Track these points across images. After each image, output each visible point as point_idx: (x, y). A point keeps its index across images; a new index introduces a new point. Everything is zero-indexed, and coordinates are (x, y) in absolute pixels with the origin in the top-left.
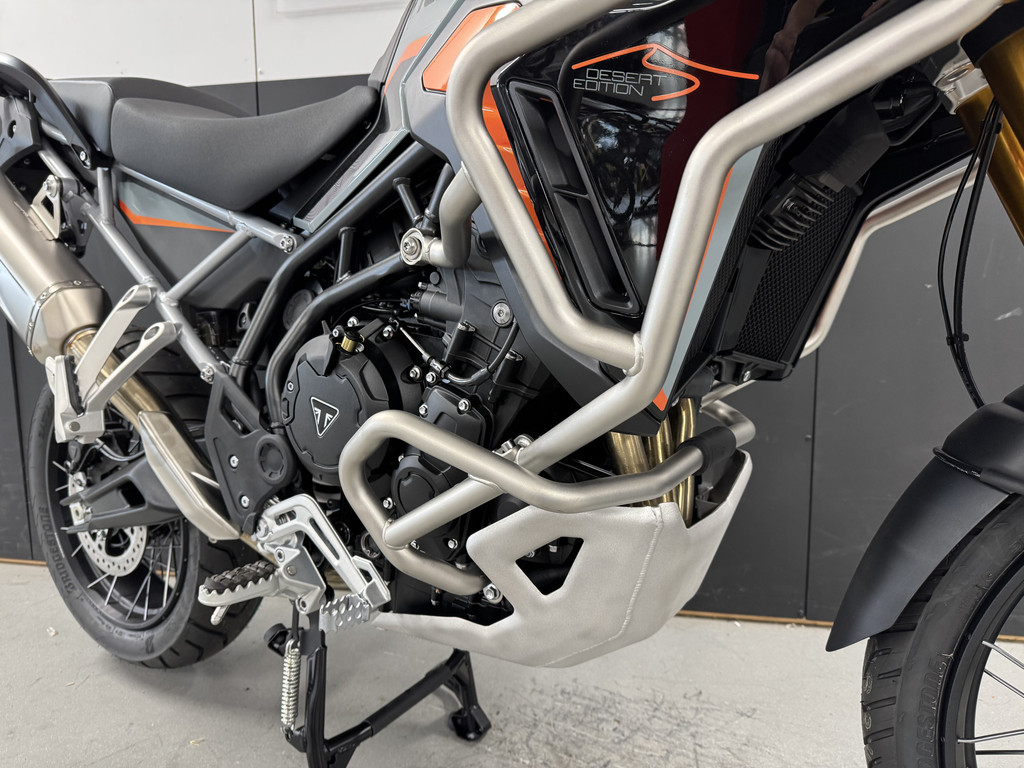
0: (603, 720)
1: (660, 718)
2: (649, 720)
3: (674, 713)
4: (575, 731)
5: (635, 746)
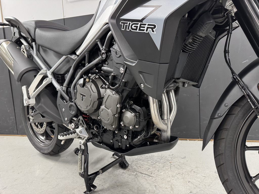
0: (149, 160)
1: (163, 160)
2: (160, 160)
3: (166, 158)
4: (142, 163)
5: (156, 165)
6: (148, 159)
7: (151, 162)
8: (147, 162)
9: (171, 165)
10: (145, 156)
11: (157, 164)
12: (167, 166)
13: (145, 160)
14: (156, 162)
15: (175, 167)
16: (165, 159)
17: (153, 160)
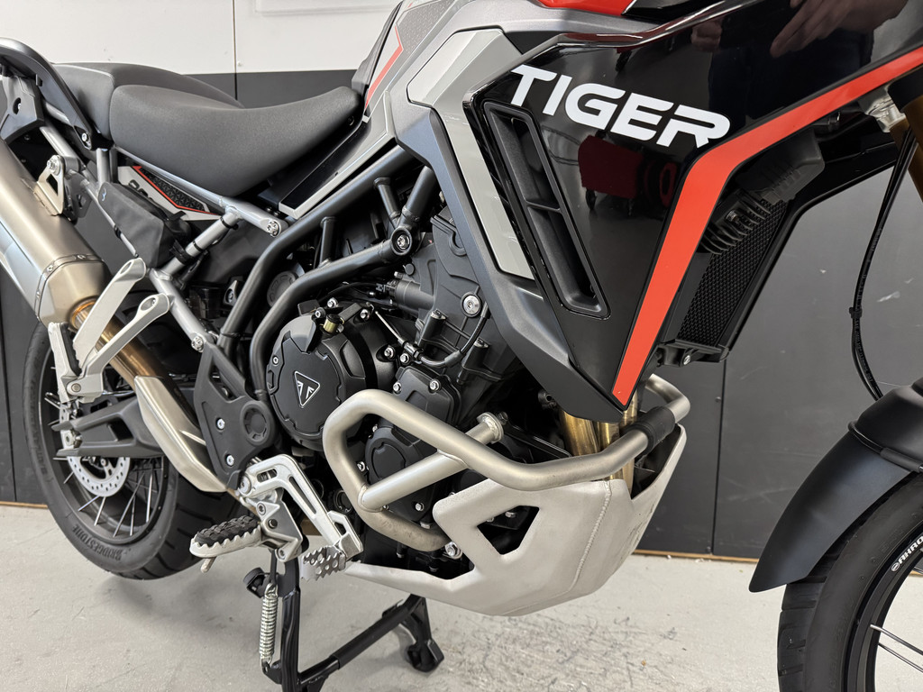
6: (544, 639)
7: (555, 651)
8: (539, 651)
9: (630, 666)
10: (529, 624)
11: (580, 659)
12: (618, 671)
13: (532, 639)
14: (573, 652)
15: (645, 675)
16: (605, 640)
17: (562, 641)
